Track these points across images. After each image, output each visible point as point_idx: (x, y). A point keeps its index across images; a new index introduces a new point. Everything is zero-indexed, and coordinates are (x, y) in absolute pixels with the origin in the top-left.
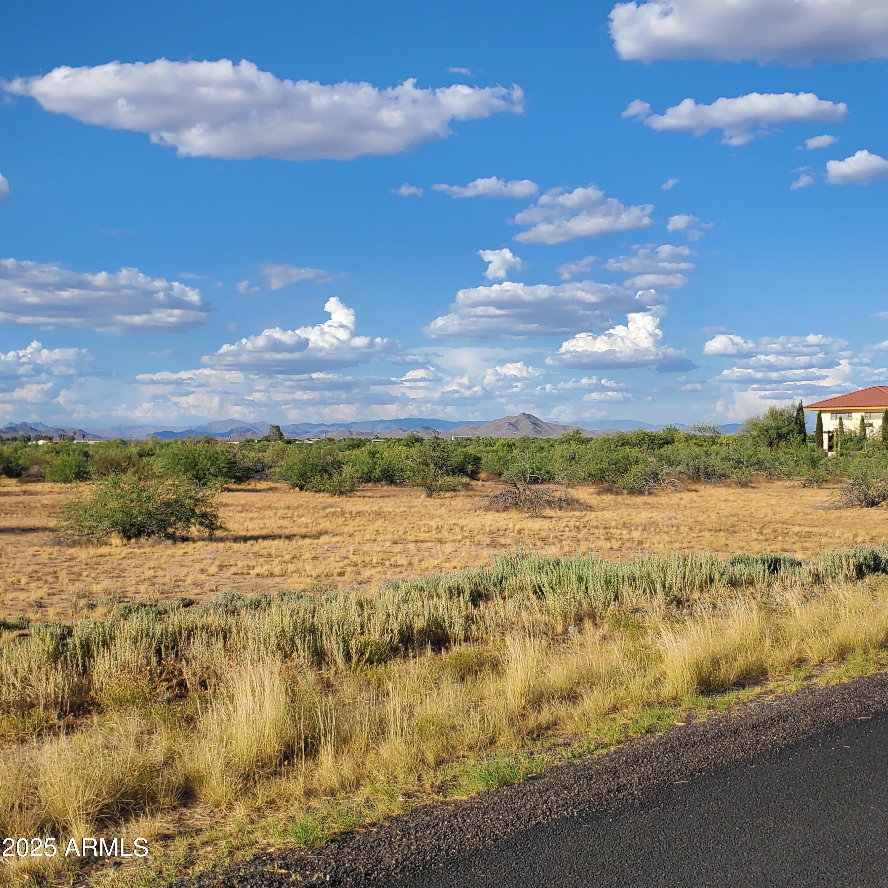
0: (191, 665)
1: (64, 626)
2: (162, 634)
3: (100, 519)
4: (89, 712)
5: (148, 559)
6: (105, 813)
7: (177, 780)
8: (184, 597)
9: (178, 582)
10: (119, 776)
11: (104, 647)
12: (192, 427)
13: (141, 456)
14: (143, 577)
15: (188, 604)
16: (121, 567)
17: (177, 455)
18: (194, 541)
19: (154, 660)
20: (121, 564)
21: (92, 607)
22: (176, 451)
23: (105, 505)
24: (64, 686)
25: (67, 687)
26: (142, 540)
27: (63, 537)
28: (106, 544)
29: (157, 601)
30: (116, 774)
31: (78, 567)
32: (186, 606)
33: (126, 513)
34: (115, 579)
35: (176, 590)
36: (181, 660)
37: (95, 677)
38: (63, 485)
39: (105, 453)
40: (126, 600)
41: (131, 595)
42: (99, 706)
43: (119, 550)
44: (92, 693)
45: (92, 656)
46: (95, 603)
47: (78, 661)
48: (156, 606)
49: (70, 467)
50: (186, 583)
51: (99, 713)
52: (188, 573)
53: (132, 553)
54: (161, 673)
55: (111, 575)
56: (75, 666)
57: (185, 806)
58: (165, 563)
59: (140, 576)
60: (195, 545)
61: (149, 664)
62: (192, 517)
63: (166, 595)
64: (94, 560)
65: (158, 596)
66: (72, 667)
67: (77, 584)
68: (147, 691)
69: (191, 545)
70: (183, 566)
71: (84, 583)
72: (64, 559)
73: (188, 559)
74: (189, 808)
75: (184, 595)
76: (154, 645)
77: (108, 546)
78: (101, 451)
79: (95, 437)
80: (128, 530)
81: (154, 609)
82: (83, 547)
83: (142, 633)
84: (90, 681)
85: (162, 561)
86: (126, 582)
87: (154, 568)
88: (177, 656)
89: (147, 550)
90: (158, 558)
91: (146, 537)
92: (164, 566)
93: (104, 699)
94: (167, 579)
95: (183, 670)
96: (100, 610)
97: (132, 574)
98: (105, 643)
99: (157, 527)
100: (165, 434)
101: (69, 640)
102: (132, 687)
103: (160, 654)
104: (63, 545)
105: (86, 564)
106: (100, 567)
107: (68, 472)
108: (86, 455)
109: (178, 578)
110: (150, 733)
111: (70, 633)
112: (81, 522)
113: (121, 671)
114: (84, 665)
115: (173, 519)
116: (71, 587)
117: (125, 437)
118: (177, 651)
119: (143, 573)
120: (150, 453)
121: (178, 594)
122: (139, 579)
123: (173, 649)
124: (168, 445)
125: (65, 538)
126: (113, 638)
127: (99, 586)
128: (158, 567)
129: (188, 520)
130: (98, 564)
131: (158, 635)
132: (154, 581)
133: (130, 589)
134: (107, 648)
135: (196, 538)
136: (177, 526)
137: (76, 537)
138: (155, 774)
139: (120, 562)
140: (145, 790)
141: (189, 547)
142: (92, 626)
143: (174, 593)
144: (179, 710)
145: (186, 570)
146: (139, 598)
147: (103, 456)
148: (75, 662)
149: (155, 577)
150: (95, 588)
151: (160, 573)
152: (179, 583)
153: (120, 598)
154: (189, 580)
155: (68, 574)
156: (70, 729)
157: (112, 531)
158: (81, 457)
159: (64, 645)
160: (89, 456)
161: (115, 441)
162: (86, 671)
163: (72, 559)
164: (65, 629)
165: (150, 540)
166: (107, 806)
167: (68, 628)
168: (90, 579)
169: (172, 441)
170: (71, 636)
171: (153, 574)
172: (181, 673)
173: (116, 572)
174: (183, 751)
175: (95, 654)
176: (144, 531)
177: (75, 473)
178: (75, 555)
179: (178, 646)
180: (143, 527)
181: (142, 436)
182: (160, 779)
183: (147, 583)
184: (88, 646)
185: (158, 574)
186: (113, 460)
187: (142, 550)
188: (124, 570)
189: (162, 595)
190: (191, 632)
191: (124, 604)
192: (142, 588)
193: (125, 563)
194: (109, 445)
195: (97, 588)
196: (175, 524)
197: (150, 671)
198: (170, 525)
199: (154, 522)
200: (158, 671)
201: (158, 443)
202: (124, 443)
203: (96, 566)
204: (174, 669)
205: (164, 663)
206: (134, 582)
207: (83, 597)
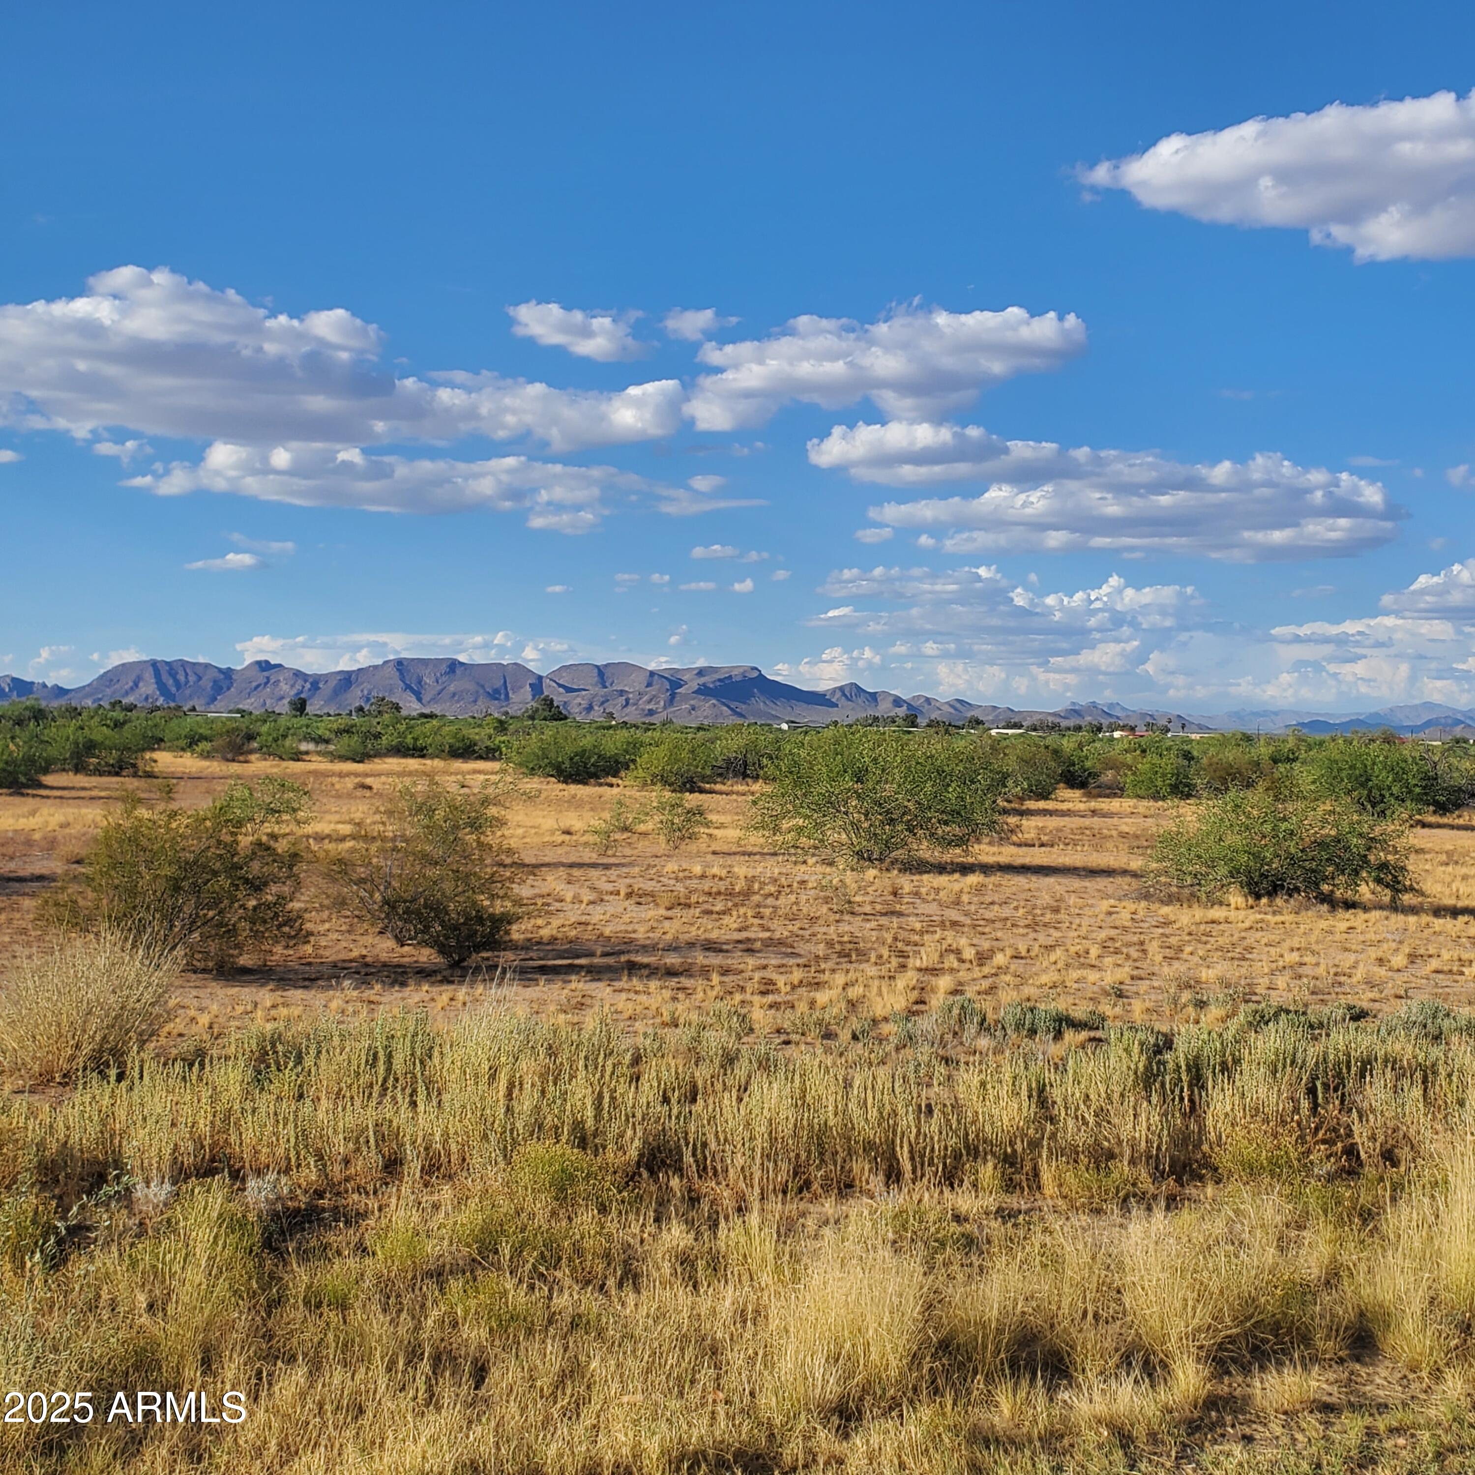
0: (1367, 1121)
1: (1158, 1032)
2: (1317, 1063)
3: (1211, 864)
4: (1201, 1178)
5: (1289, 934)
6: (1226, 1350)
7: (1346, 1314)
8: (1352, 1003)
9: (1339, 976)
10: (1250, 1293)
11: (1223, 1074)
12: (1361, 714)
13: (1275, 761)
14: (1281, 963)
15: (1358, 1016)
16: (1245, 943)
17: (1336, 762)
18: (1366, 909)
19: (1305, 1104)
20: (1244, 938)
21: (1201, 1005)
22: (1335, 755)
23: (1220, 839)
24: (1162, 1129)
25: (1165, 1132)
26: (1279, 901)
27: (1153, 886)
28: (1221, 904)
29: (1306, 1005)
30: (1244, 1287)
31: (1177, 938)
32: (1356, 1018)
33: (1253, 854)
34: (1236, 963)
35: (1337, 990)
36: (1351, 1110)
37: (1209, 1122)
38: (1152, 803)
39: (1217, 754)
40: (1254, 998)
41: (1264, 992)
42: (1216, 1169)
43: (1242, 914)
44: (1205, 1147)
45: (1203, 1087)
46: (1205, 999)
47: (1182, 1091)
48: (1304, 1013)
49: (1164, 775)
50: (1354, 980)
51: (1217, 1183)
52: (1357, 962)
53: (1262, 921)
54: (1317, 1129)
55: (1229, 955)
56: (1177, 1099)
57: (1358, 1360)
58: (1317, 942)
59: (1276, 961)
60: (1367, 916)
61: (1296, 1110)
62: (1362, 868)
63: (1321, 997)
64: (1202, 927)
65: (1308, 997)
66: (1173, 1100)
67: (1176, 964)
68: (1293, 1155)
69: (1362, 916)
70: (1346, 950)
71: (1187, 965)
72: (1154, 923)
73: (1355, 939)
74: (1364, 1364)
75: (1351, 1000)
76: (1304, 1078)
77: (1224, 907)
78: (1212, 751)
79: (1201, 728)
80: (1256, 883)
81: (1302, 1019)
82: (1185, 905)
83: (1285, 1059)
84: (1202, 1128)
85: (1313, 938)
86: (1254, 968)
87: (1298, 949)
88: (1342, 1102)
89: (1288, 918)
90: (1305, 933)
91: (1285, 897)
92: (1314, 947)
93: (1224, 1160)
94: (1321, 971)
95: (1354, 1128)
96: (1215, 1012)
97: (1264, 957)
98: (1224, 1068)
99: (1304, 881)
100: (1314, 725)
101: (1168, 1056)
102: (1269, 1145)
103: (1315, 1097)
104: (1153, 899)
105: (1190, 934)
106: (1212, 940)
107: (1159, 783)
108: (1188, 756)
109: (1339, 970)
110: (1300, 1227)
111: (1169, 1044)
112: (1182, 864)
113: (1252, 1117)
114: (1191, 1101)
115: (1331, 869)
116: (1166, 969)
117: (1250, 730)
118: (1343, 1095)
119: (1282, 956)
120: (1291, 756)
121: (1340, 996)
122: (1274, 965)
123: (1336, 1090)
124: (1321, 743)
125: (1156, 889)
126: (1237, 1061)
127: (1210, 971)
128: (1306, 949)
129: (1356, 873)
130: (1209, 934)
131: (1311, 1063)
132: (1301, 970)
133: (1261, 981)
134: (1229, 1078)
135: (1369, 905)
136: (1337, 882)
137: (1174, 889)
138: (1309, 1297)
139: (1243, 934)
140: (1293, 1322)
141: (1357, 918)
142: (1206, 1037)
143: (1334, 996)
144: (1347, 1195)
145: (1352, 957)
146: (1277, 999)
147: (1215, 760)
148: (1177, 1092)
149: (1301, 964)
150: (1204, 975)
151: (1309, 959)
152: (1342, 979)
153: (1245, 994)
154: (1359, 974)
155: (1162, 947)
156: (1172, 1202)
157: (1230, 883)
158: (1180, 760)
159: (1159, 1063)
160: (1193, 758)
161: (1234, 735)
162: (1194, 1110)
163: (1167, 924)
164: (1160, 1037)
165: (1292, 901)
166: (1231, 1339)
167: (1165, 1035)
168: (1196, 959)
169: (1327, 737)
170: (1171, 1049)
171: (1297, 959)
172: (1350, 1134)
173: (1237, 950)
174: (1354, 1265)
175: (1210, 1084)
176: (1282, 887)
177: (1171, 785)
178: (1172, 918)
179: (1344, 1086)
180: (1281, 879)
181: (1276, 728)
182: (1318, 1308)
183: (1288, 973)
184: (1198, 1070)
185: (1306, 959)
186: (1231, 767)
187: (1279, 918)
188: (1250, 949)
189: (1314, 997)
190: (1366, 1065)
191: (1253, 1006)
192: (1281, 982)
193: (1252, 938)
194: (1224, 742)
195: (1206, 974)
196: (1333, 878)
197: (1299, 1124)
198: (1325, 879)
199: (1299, 873)
200: (1313, 1125)
201: (1303, 741)
202: (1248, 738)
203: (1204, 938)
204: (1338, 1124)
205: (1322, 1112)
206: (1266, 970)
207: (1186, 987)
